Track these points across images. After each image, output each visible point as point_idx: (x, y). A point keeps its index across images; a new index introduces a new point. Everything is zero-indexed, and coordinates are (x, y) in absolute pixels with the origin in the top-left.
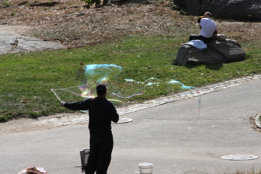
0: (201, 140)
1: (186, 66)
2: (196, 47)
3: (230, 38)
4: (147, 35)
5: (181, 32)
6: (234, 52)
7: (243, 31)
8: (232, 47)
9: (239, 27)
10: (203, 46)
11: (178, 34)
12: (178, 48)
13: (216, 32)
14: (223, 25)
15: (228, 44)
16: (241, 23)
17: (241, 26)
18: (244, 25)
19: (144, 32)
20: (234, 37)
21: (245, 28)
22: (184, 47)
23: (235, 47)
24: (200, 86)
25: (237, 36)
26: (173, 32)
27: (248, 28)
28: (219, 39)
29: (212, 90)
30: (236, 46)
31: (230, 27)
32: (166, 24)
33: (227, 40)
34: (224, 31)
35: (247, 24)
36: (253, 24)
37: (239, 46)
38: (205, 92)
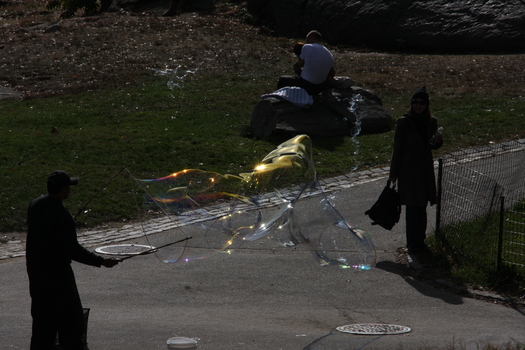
0: (296, 292)
1: (270, 141)
2: (291, 101)
3: (360, 85)
5: (261, 69)
6: (367, 113)
7: (386, 72)
9: (380, 62)
10: (306, 100)
11: (255, 75)
12: (254, 103)
13: (332, 73)
14: (346, 58)
16: (383, 55)
17: (383, 61)
18: (388, 60)
20: (368, 83)
21: (391, 65)
22: (268, 102)
23: (370, 104)
24: (297, 182)
25: (376, 80)
26: (245, 68)
27: (396, 65)
28: (338, 86)
29: (323, 189)
30: (373, 102)
31: (361, 62)
32: (231, 53)
33: (355, 88)
34: (349, 71)
35: (395, 56)
36: (407, 57)
37: (379, 101)
38: (309, 194)
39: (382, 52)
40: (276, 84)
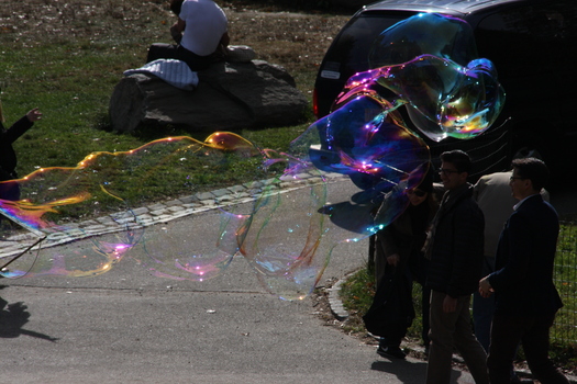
0: (171, 350)
1: (136, 135)
2: (167, 79)
3: (264, 58)
4: (24, 38)
5: (124, 34)
6: (274, 97)
7: (301, 40)
8: (270, 83)
9: (292, 25)
10: (188, 77)
11: (115, 41)
12: (114, 82)
13: (225, 40)
14: (245, 19)
15: (260, 74)
16: (297, 16)
17: (297, 24)
18: (304, 22)
19: (13, 31)
20: (275, 56)
21: (308, 30)
22: (134, 80)
23: (278, 84)
24: (175, 194)
25: (286, 51)
26: (101, 32)
27: (316, 30)
28: (234, 59)
29: (210, 205)
30: (282, 81)
31: (266, 25)
32: (81, 9)
33: (257, 62)
34: (249, 38)
35: (315, 18)
36: (331, 19)
37: (291, 81)
38: (191, 211)
39: (296, 11)
40: (145, 56)
